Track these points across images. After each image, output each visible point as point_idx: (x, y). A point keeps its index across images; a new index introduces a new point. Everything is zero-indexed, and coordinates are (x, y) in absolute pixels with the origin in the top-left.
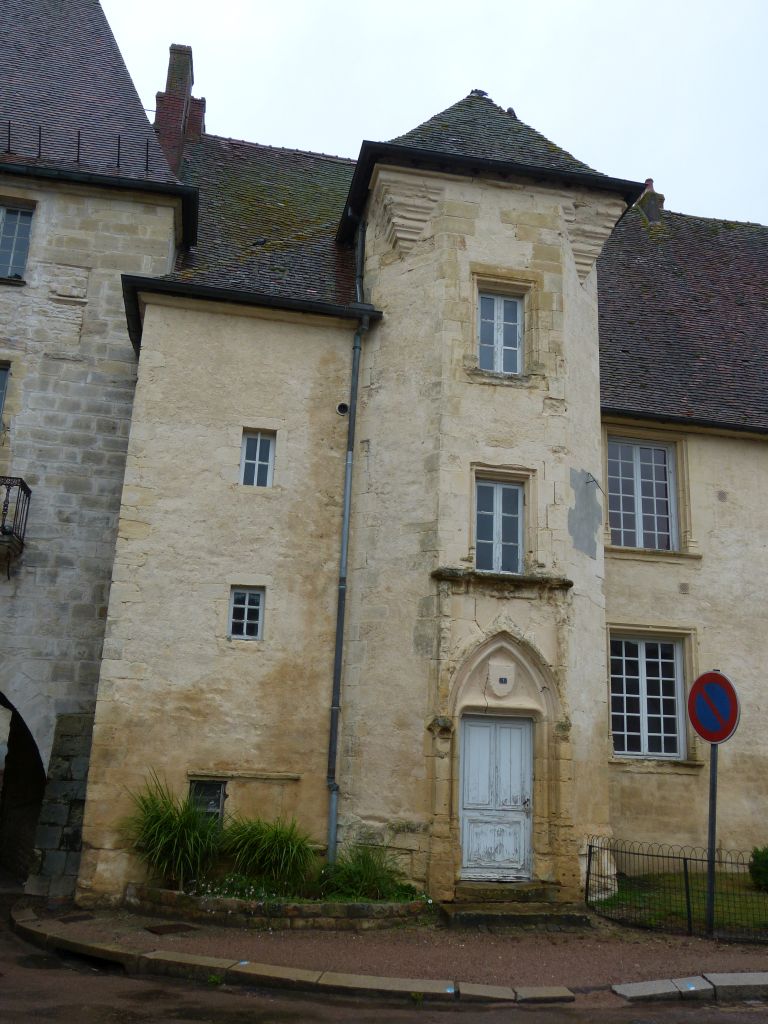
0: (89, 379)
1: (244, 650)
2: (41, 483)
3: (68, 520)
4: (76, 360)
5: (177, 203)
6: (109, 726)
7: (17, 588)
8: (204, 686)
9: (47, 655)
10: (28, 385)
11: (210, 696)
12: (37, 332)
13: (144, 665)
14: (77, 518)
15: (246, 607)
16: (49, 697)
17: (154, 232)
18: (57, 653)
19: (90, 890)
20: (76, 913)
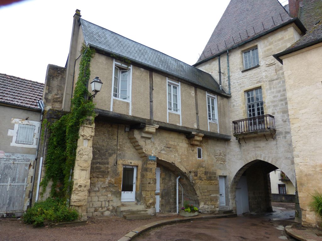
0: (281, 83)
2: (276, 114)
3: (285, 121)
4: (277, 79)
5: (293, 24)
6: (300, 176)
7: (277, 142)
9: (289, 158)
10: (266, 90)
12: (266, 76)
13: (307, 158)
14: (287, 120)
16: (292, 169)
17: (289, 36)
18: (291, 157)
19: (306, 222)
20: (303, 228)
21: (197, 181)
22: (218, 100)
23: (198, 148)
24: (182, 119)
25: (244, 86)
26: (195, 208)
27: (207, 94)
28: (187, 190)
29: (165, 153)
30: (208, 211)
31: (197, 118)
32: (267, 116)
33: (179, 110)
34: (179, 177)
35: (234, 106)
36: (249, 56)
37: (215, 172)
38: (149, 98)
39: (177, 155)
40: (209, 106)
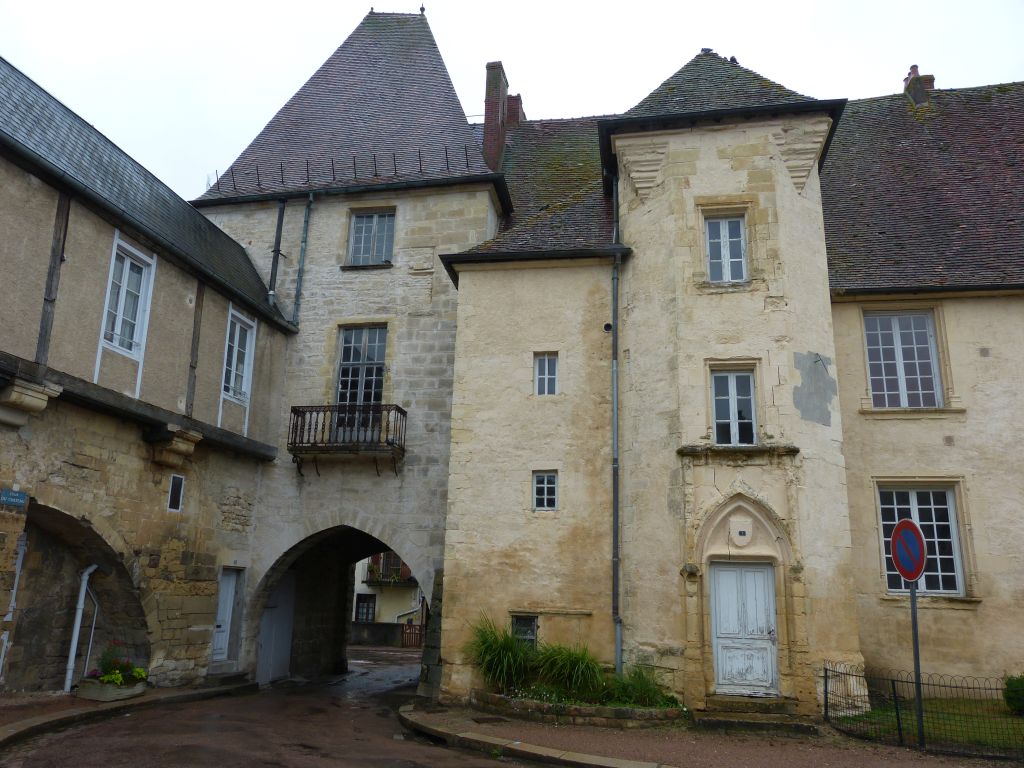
0: (439, 328)
1: (544, 518)
2: (413, 406)
4: (430, 315)
5: (491, 186)
6: (453, 577)
7: (403, 481)
8: (518, 547)
9: (425, 527)
10: (399, 338)
11: (521, 553)
12: (403, 298)
13: (475, 533)
14: (438, 428)
15: (546, 486)
17: (476, 212)
18: (432, 526)
19: (446, 692)
20: (439, 708)
21: (155, 582)
22: (261, 334)
23: (174, 478)
24: (143, 378)
25: (340, 312)
26: (138, 670)
27: (232, 311)
28: (113, 614)
29: (64, 483)
30: (173, 680)
31: (190, 379)
32: (389, 408)
33: (138, 345)
34: (91, 569)
35: (301, 361)
36: (369, 230)
37: (213, 554)
38: (44, 286)
39: (102, 492)
40: (231, 348)
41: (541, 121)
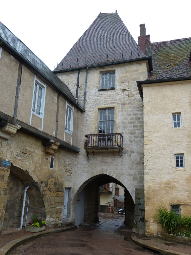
0: (132, 108)
1: (180, 171)
2: (125, 134)
3: (132, 142)
4: (129, 104)
5: (147, 61)
6: (148, 191)
7: (122, 159)
8: (171, 181)
9: (131, 174)
10: (119, 112)
11: (173, 183)
12: (119, 99)
13: (155, 176)
14: (134, 141)
15: (179, 159)
16: (133, 184)
17: (142, 70)
18: (133, 174)
19: (149, 232)
20: (146, 238)
21: (48, 192)
22: (75, 112)
24: (44, 124)
25: (99, 104)
26: (43, 222)
27: (67, 104)
28: (34, 202)
29: (20, 159)
30: (52, 225)
31: (56, 125)
32: (116, 134)
33: (42, 113)
34: (27, 188)
35: (86, 120)
36: (106, 78)
37: (62, 183)
38: (15, 92)
39: (31, 162)
40: (67, 116)
41: (157, 42)
